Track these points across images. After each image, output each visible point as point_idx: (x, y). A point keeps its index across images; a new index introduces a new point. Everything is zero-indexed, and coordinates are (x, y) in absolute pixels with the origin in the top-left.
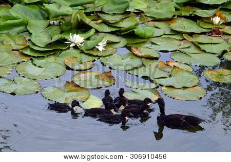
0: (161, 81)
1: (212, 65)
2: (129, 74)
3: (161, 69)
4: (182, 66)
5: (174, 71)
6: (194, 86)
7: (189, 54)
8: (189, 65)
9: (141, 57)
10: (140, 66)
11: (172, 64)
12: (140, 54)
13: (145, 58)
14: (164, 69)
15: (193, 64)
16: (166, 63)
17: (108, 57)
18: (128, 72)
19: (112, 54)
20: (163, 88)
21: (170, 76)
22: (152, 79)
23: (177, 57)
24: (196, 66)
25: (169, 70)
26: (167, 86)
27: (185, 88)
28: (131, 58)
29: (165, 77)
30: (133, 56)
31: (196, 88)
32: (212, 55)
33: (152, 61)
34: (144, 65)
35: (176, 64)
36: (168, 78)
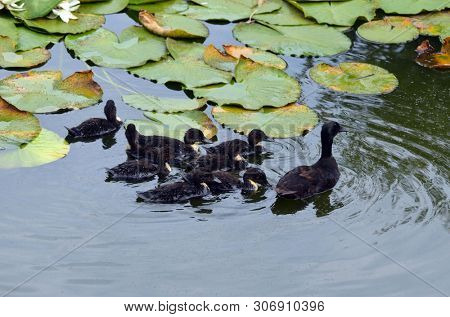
0: (212, 94)
1: (332, 53)
2: (136, 76)
3: (210, 64)
4: (261, 57)
5: (242, 67)
6: (289, 105)
7: (277, 28)
8: (277, 54)
9: (164, 36)
10: (162, 59)
11: (236, 53)
12: (161, 30)
13: (172, 38)
14: (217, 65)
15: (287, 53)
16: (222, 50)
17: (85, 37)
18: (133, 72)
19: (93, 30)
20: (218, 110)
21: (234, 80)
22: (189, 87)
23: (249, 35)
24: (293, 56)
25: (230, 65)
26: (225, 106)
27: (268, 108)
28: (140, 40)
29: (221, 84)
30: (145, 35)
31: (294, 108)
32: (331, 28)
33: (189, 46)
34: (170, 55)
35: (247, 52)
36: (229, 87)
